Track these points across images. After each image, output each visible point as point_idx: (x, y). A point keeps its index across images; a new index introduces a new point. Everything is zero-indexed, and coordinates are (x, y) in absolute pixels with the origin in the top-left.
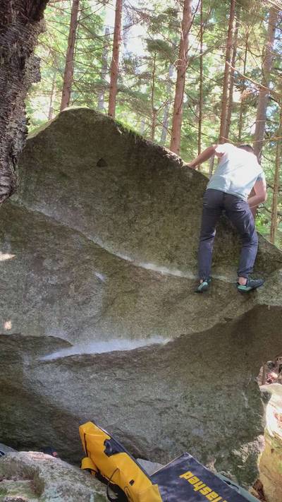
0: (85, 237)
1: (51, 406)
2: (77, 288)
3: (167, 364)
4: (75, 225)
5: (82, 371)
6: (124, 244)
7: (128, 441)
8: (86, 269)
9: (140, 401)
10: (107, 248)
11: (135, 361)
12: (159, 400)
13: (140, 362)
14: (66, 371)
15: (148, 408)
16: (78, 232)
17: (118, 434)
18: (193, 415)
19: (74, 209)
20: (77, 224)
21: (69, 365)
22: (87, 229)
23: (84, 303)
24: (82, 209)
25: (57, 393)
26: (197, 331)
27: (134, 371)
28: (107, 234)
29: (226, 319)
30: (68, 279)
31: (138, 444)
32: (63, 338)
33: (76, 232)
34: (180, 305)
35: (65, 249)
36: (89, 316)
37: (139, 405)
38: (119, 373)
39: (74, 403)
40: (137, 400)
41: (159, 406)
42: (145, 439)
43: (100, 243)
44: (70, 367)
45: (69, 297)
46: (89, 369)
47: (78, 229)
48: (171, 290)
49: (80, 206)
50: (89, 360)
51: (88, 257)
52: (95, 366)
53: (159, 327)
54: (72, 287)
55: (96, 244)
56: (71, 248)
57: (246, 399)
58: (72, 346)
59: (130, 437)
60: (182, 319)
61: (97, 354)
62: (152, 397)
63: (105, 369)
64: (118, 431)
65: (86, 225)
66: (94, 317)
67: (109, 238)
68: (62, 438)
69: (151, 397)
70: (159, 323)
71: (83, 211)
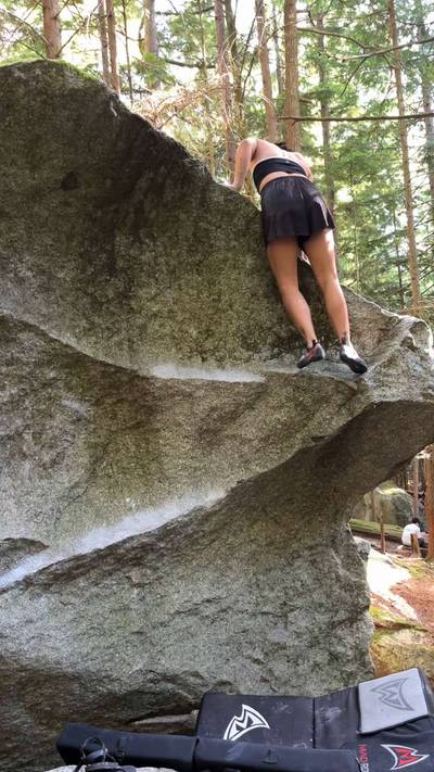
0: (44, 334)
1: (23, 669)
2: (37, 436)
3: (213, 537)
4: (24, 313)
5: (70, 589)
6: (116, 339)
7: (170, 686)
8: (50, 398)
9: (178, 613)
10: (88, 352)
11: (162, 545)
12: (208, 601)
13: (169, 546)
14: (39, 596)
15: (191, 620)
16: (31, 326)
17: (152, 681)
18: (265, 610)
19: (20, 281)
20: (27, 311)
21: (46, 584)
22: (48, 318)
23: (54, 462)
24: (33, 280)
25: (32, 642)
26: (266, 470)
27: (160, 564)
28: (84, 323)
29: (314, 439)
30: (19, 422)
31: (185, 686)
32: (30, 537)
33: (27, 327)
34: (229, 432)
35: (8, 365)
36: (67, 485)
37: (177, 619)
38: (135, 574)
39: (65, 651)
40: (172, 611)
41: (210, 610)
42: (196, 675)
43: (72, 342)
44: (46, 587)
45: (24, 456)
46: (82, 582)
47: (31, 321)
48: (213, 409)
49: (29, 274)
50: (83, 566)
51: (52, 375)
52: (93, 574)
53: (196, 478)
54: (28, 437)
55: (67, 346)
56: (18, 359)
57: (338, 561)
58: (45, 547)
59: (173, 679)
60: (236, 456)
61: (98, 551)
62: (198, 599)
63: (110, 574)
64: (150, 676)
65: (44, 311)
66: (77, 485)
67: (88, 332)
68: (44, 721)
69: (195, 601)
70: (195, 469)
71: (36, 282)
